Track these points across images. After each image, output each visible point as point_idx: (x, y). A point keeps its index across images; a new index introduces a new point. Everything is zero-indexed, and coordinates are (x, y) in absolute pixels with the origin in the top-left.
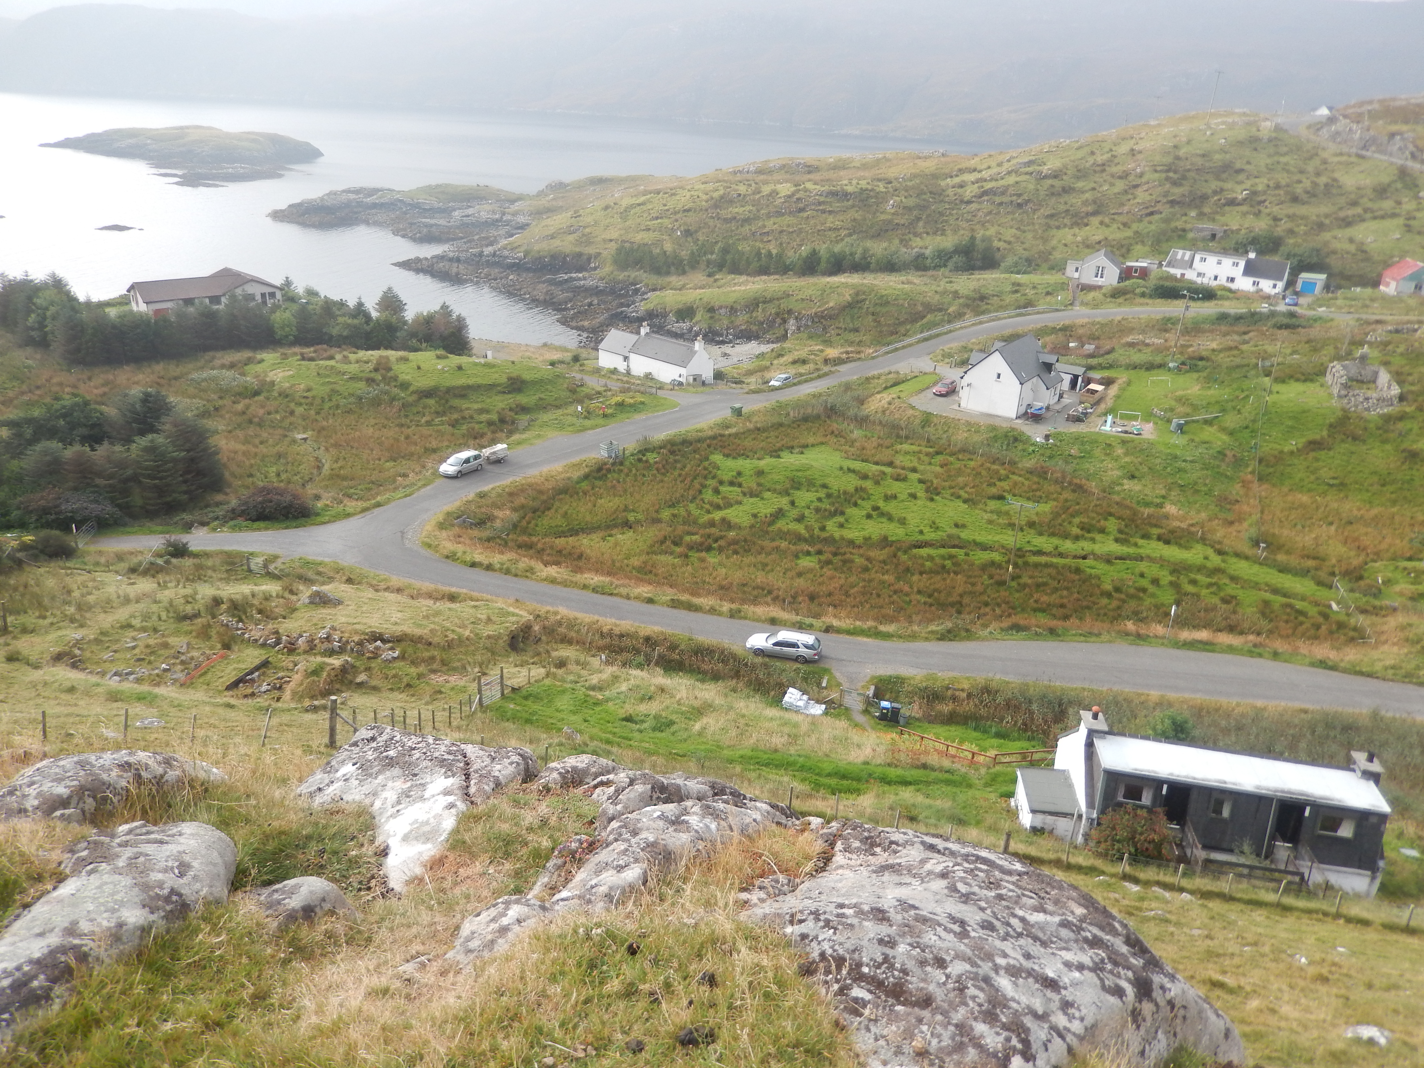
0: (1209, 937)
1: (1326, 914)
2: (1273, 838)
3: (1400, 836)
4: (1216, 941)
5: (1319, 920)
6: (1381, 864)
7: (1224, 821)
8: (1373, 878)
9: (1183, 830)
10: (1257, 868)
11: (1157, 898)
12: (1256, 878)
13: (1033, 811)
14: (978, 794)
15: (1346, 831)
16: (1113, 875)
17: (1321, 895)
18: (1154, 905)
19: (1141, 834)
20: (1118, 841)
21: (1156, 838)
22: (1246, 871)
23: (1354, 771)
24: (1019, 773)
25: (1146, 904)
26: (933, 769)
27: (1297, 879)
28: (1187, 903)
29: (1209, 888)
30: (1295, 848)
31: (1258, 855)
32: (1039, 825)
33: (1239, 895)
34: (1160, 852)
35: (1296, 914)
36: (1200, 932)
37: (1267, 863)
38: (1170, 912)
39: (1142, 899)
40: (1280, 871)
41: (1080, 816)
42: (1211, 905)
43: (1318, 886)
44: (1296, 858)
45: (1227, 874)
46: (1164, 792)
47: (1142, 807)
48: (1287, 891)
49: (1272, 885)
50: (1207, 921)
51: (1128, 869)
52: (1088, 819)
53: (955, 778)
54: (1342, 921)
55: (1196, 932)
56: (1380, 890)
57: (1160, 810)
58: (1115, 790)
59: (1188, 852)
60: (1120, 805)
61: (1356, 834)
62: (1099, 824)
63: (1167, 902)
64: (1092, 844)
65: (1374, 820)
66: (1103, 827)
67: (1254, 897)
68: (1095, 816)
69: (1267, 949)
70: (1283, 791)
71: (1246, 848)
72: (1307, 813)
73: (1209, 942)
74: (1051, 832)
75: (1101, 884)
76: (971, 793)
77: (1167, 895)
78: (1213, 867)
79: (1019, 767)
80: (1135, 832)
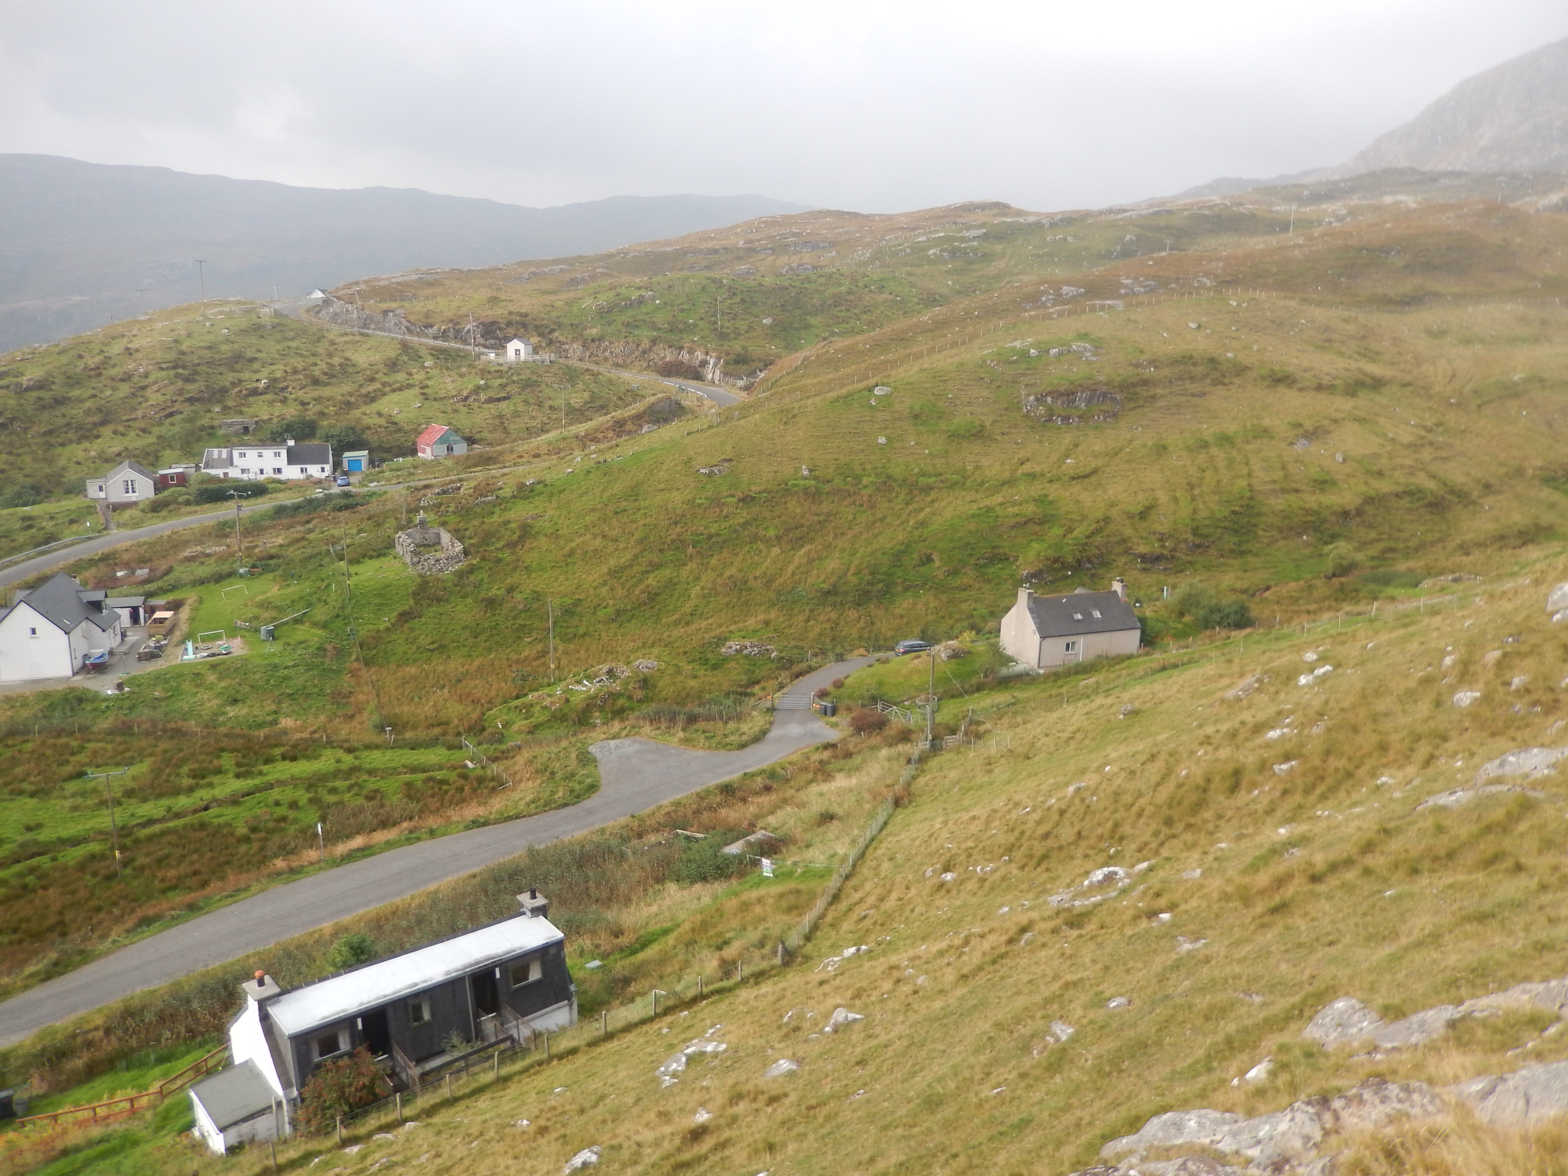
0: (438, 1155)
1: (540, 1063)
2: (477, 1016)
3: (582, 953)
4: (445, 1155)
5: (535, 1074)
6: (572, 988)
7: (428, 1024)
8: (571, 1005)
9: (391, 1057)
10: (471, 1054)
11: (379, 1146)
12: (473, 1065)
13: (222, 1130)
14: (147, 1147)
15: (535, 974)
16: (329, 1150)
17: (533, 1047)
18: (377, 1156)
19: (350, 1085)
20: (329, 1108)
21: (366, 1080)
22: (462, 1063)
23: (524, 913)
24: (192, 1094)
25: (369, 1161)
26: (77, 1149)
27: (508, 1043)
28: (411, 1132)
29: (432, 1102)
30: (499, 1015)
31: (469, 1041)
32: (234, 1141)
33: (460, 1093)
34: (375, 1095)
35: (516, 1079)
36: (427, 1156)
37: (479, 1045)
38: (395, 1154)
39: (364, 1157)
40: (492, 1045)
41: (279, 1104)
42: (435, 1120)
43: (528, 1040)
44: (502, 1024)
45: (444, 1078)
46: (360, 1026)
47: (341, 1056)
48: (502, 1062)
49: (487, 1064)
50: (433, 1139)
51: (344, 1133)
52: (288, 1101)
53: (114, 1143)
54: (555, 1062)
55: (423, 1158)
56: (579, 1013)
57: (360, 1048)
58: (308, 1052)
59: (404, 1076)
60: (319, 1066)
61: (544, 972)
62: (303, 1100)
63: (391, 1144)
64: (302, 1128)
65: (553, 951)
66: (307, 1102)
67: (474, 1085)
68: (295, 1093)
69: (491, 1133)
70: (471, 965)
71: (455, 1040)
72: (498, 976)
73: (439, 1161)
74: (252, 1141)
75: (318, 1167)
76: (138, 1152)
77: (389, 1136)
78: (430, 1078)
79: (192, 1087)
80: (342, 1088)
